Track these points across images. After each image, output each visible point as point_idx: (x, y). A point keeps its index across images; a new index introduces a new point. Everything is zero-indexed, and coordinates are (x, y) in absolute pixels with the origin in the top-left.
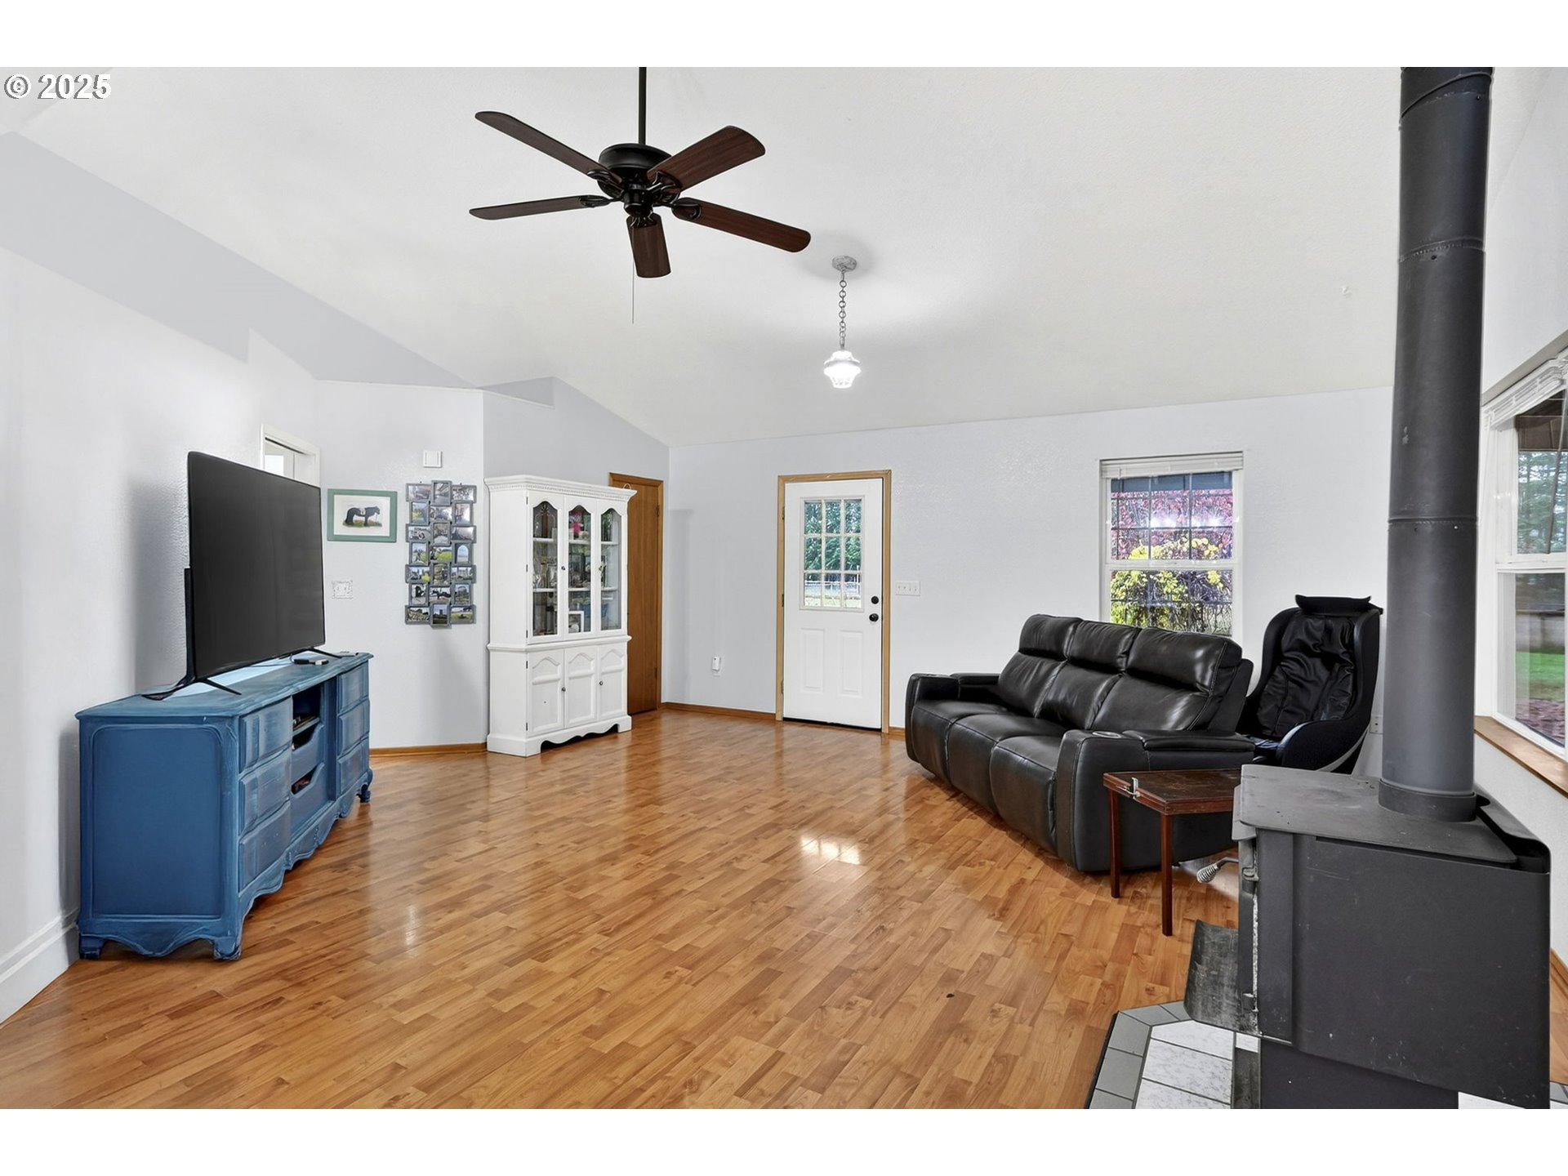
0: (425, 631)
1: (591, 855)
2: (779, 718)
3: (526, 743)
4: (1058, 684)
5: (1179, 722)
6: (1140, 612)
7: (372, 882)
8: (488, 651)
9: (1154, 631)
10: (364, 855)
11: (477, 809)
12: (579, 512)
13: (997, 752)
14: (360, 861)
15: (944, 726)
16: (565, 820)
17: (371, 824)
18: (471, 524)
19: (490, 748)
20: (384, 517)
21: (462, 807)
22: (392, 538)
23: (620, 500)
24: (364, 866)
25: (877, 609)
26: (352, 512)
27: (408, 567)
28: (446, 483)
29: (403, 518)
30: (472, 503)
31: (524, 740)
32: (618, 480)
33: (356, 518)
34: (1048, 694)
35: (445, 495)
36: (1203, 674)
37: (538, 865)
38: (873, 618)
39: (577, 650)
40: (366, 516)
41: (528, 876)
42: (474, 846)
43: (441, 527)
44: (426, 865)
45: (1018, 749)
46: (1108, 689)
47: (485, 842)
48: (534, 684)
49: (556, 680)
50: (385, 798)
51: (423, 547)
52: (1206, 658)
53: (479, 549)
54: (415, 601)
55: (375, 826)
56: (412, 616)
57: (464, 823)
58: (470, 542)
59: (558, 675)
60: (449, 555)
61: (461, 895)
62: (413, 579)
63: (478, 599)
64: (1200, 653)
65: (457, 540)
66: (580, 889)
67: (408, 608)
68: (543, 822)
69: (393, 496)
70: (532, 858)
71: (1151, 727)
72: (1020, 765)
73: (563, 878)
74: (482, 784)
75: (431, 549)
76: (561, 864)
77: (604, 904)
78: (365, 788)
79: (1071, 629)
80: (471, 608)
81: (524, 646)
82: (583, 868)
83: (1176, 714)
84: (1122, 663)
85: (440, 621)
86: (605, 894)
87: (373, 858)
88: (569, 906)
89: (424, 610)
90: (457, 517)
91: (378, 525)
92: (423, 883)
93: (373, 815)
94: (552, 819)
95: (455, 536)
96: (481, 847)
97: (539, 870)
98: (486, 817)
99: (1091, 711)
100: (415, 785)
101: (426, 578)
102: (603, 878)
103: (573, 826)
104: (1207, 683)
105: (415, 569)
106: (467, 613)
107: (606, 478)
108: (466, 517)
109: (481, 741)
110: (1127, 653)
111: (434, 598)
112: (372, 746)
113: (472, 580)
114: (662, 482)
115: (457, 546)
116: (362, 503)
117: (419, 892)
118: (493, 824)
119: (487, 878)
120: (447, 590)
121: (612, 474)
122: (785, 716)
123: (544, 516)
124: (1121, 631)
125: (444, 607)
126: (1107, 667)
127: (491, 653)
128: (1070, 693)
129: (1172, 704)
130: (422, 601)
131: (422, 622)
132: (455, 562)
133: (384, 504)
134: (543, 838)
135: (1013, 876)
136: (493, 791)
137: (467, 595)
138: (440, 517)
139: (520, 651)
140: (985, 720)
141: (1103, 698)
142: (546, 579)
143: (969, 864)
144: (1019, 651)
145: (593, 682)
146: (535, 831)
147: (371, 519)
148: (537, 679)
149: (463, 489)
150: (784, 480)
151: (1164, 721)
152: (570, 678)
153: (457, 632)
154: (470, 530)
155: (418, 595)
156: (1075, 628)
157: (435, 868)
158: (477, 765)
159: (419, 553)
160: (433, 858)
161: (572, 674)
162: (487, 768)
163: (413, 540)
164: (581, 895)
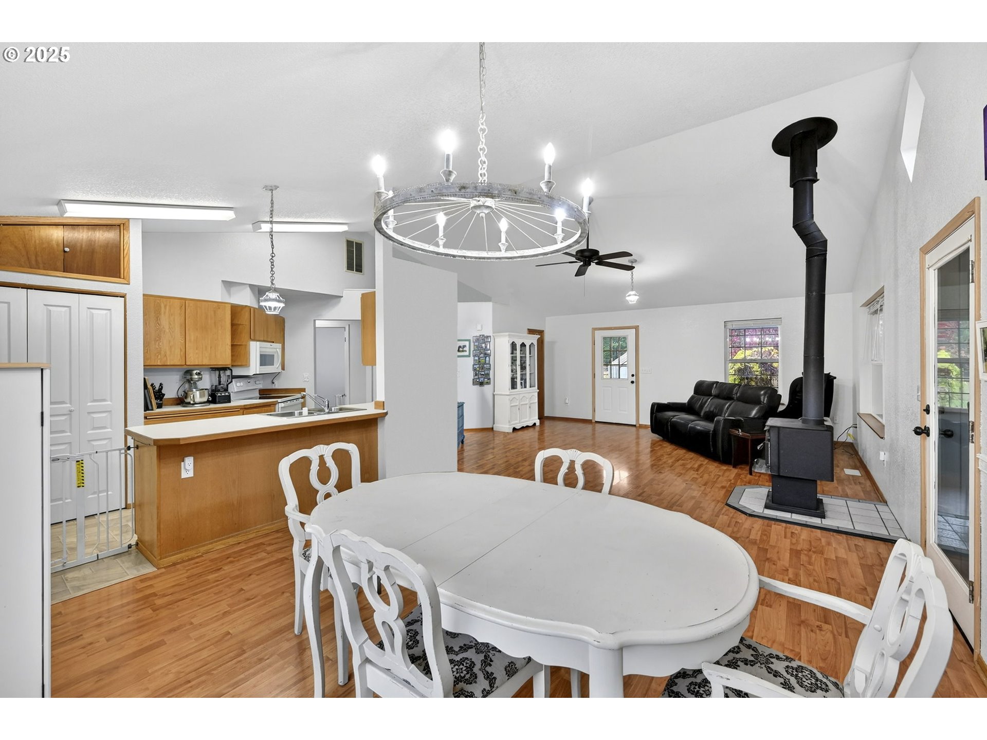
0: (477, 387)
1: (520, 459)
2: (593, 421)
3: (509, 428)
4: (709, 404)
5: (755, 415)
6: (742, 379)
7: (465, 466)
8: (494, 395)
9: (748, 385)
10: (463, 459)
11: (491, 446)
12: (523, 345)
13: (691, 427)
14: (462, 460)
15: (668, 420)
16: (513, 449)
17: (464, 450)
18: (489, 350)
19: (494, 429)
20: (467, 349)
21: (487, 445)
22: (469, 356)
23: (534, 339)
24: (463, 462)
25: (634, 379)
26: (460, 347)
27: (473, 365)
28: (483, 335)
29: (472, 349)
30: (490, 342)
31: (508, 426)
32: (531, 332)
33: (460, 349)
34: (706, 408)
35: (482, 340)
36: (764, 400)
37: (507, 462)
38: (632, 382)
39: (524, 395)
40: (463, 348)
41: (504, 465)
42: (491, 456)
43: (482, 351)
44: (479, 462)
45: (698, 425)
46: (730, 406)
47: (493, 455)
48: (511, 406)
49: (517, 406)
50: (468, 443)
51: (477, 358)
52: (765, 394)
53: (492, 357)
54: (475, 377)
55: (465, 451)
56: (475, 383)
57: (488, 450)
58: (489, 355)
59: (518, 404)
60: (484, 361)
61: (487, 470)
62: (475, 370)
63: (491, 376)
64: (762, 392)
65: (487, 355)
66: (517, 468)
67: (473, 379)
68: (508, 449)
69: (469, 341)
70: (505, 460)
71: (746, 416)
72: (699, 430)
73: (513, 465)
74: (492, 439)
75: (479, 359)
76: (513, 461)
77: (524, 473)
78: (463, 440)
79: (715, 385)
80: (489, 379)
81: (508, 393)
82: (518, 462)
83: (754, 413)
84: (735, 397)
85: (481, 384)
86: (524, 470)
87: (465, 460)
88: (514, 473)
89: (478, 380)
90: (486, 347)
91: (466, 351)
92: (477, 467)
93: (465, 448)
94: (510, 449)
95: (485, 354)
96: (492, 457)
97: (507, 463)
98: (493, 448)
99: (724, 413)
100: (475, 439)
101: (478, 369)
102: (523, 465)
103: (515, 451)
104: (765, 402)
105: (475, 366)
106: (489, 381)
107: (526, 331)
108: (488, 347)
109: (491, 427)
110: (737, 394)
111: (480, 376)
112: (465, 428)
113: (490, 369)
114: (543, 331)
115: (486, 357)
116: (462, 344)
117: (477, 469)
118: (495, 450)
119: (494, 465)
120: (483, 373)
121: (528, 329)
122: (596, 420)
123: (513, 346)
124: (734, 385)
125: (482, 379)
126: (729, 398)
127: (495, 396)
128: (715, 408)
129: (753, 409)
130: (477, 377)
131: (476, 385)
132: (485, 363)
133: (467, 343)
134: (508, 454)
135: (699, 463)
136: (495, 441)
137: (488, 374)
138: (481, 347)
139: (507, 395)
140: (681, 417)
141: (728, 408)
142: (513, 371)
143: (683, 460)
144: (694, 393)
145: (528, 406)
146: (506, 452)
147: (464, 349)
148: (512, 405)
149: (487, 337)
150: (594, 329)
151: (750, 414)
152: (521, 405)
153: (486, 387)
154: (489, 351)
155: (476, 375)
156: (716, 385)
157: (481, 462)
158: (491, 433)
159: (476, 360)
160: (480, 460)
161: (522, 403)
162: (494, 434)
163: (475, 356)
164: (517, 470)
